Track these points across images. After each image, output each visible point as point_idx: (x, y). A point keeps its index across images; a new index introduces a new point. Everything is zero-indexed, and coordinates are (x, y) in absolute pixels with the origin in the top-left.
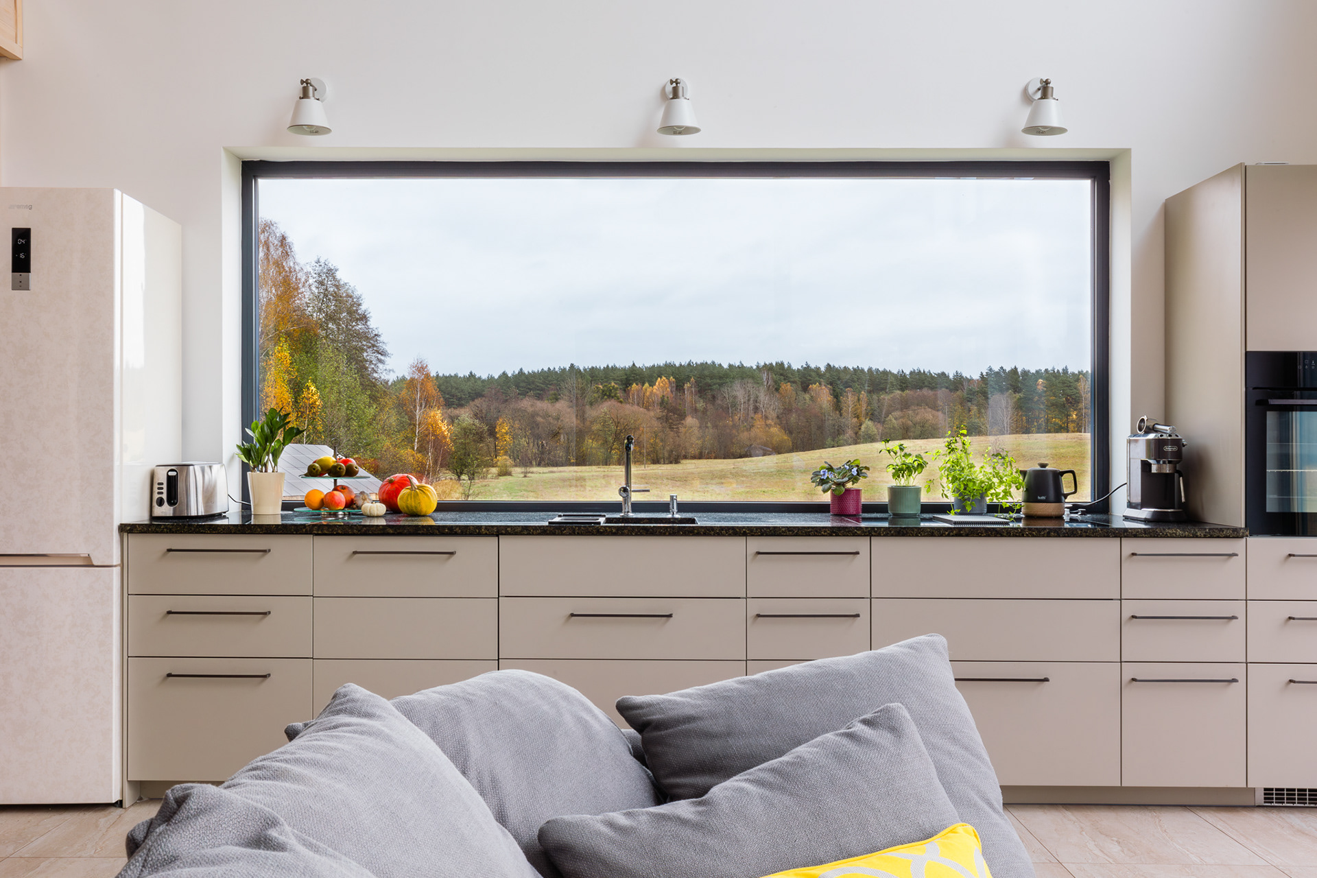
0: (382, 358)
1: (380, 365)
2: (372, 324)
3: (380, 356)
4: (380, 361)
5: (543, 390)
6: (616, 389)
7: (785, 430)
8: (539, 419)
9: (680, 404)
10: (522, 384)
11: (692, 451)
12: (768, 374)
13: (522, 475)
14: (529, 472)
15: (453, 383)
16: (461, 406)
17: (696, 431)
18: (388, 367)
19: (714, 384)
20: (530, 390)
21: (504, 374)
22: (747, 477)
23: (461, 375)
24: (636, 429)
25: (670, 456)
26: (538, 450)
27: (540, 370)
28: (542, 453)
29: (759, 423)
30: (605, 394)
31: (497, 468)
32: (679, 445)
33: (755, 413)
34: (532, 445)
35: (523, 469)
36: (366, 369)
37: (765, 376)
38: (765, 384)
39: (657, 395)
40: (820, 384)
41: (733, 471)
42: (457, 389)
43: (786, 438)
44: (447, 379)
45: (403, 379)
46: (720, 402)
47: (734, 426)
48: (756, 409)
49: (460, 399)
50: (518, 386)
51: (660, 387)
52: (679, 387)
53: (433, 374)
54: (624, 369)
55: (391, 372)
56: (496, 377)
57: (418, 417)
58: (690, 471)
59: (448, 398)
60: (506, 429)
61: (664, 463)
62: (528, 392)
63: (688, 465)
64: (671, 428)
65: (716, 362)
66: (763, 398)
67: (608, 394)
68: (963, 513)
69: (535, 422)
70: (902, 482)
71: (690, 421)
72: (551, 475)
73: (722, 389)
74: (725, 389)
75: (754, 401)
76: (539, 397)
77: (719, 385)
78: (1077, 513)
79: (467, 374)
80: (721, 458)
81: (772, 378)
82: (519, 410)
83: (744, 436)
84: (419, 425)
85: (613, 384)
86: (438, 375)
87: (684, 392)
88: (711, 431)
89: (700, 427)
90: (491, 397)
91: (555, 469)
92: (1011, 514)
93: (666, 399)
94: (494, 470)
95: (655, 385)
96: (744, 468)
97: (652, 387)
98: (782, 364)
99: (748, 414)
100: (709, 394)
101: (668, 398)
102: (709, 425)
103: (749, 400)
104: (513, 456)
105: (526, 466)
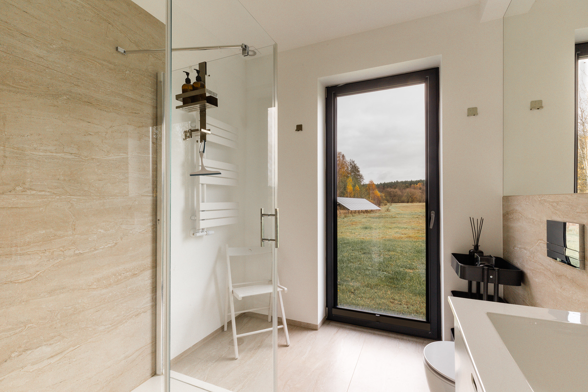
2: (361, 173)
3: (363, 179)
6: (408, 186)
8: (392, 193)
18: (364, 182)
24: (415, 195)
39: (418, 187)
57: (371, 193)
76: (391, 188)
93: (421, 188)
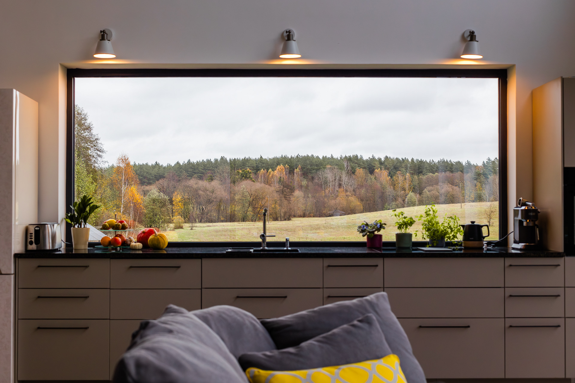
0: (100, 154)
1: (99, 159)
3: (99, 153)
4: (99, 156)
5: (203, 173)
6: (250, 173)
7: (358, 199)
8: (201, 192)
9: (291, 182)
10: (190, 170)
11: (299, 212)
12: (347, 163)
13: (190, 228)
14: (194, 227)
15: (145, 170)
16: (150, 184)
17: (302, 200)
18: (104, 160)
19: (314, 169)
20: (195, 173)
21: (178, 163)
22: (333, 228)
23: (150, 164)
24: (263, 198)
25: (284, 215)
26: (200, 212)
27: (201, 161)
28: (203, 214)
29: (342, 195)
30: (243, 176)
31: (174, 224)
32: (290, 209)
33: (339, 187)
34: (195, 209)
35: (190, 225)
36: (90, 160)
37: (345, 164)
38: (346, 169)
39: (277, 177)
40: (381, 169)
41: (325, 225)
42: (147, 173)
43: (359, 203)
44: (141, 167)
45: (112, 167)
46: (317, 181)
47: (325, 196)
48: (340, 185)
49: (149, 179)
50: (187, 171)
51: (279, 172)
52: (291, 171)
53: (132, 163)
54: (256, 160)
55: (106, 163)
56: (173, 165)
57: (123, 192)
58: (298, 225)
59: (142, 179)
60: (179, 198)
61: (281, 220)
62: (193, 175)
63: (296, 221)
64: (285, 198)
65: (314, 155)
66: (345, 178)
67: (245, 176)
68: (433, 246)
69: (197, 194)
70: (403, 231)
71: (297, 193)
72: (209, 228)
73: (318, 172)
74: (320, 173)
75: (338, 180)
76: (201, 178)
77: (316, 170)
78: (490, 246)
79: (154, 163)
80: (317, 217)
81: (351, 165)
82: (188, 187)
83: (332, 202)
84: (124, 197)
85: (248, 169)
86: (135, 164)
87: (294, 174)
88: (311, 199)
89: (304, 197)
90: (170, 178)
91: (211, 224)
92: (457, 247)
93: (282, 179)
94: (172, 225)
95: (276, 170)
96: (332, 223)
97: (274, 171)
98: (357, 156)
99: (334, 189)
100: (310, 176)
101: (283, 178)
102: (310, 195)
103: (335, 180)
104: (184, 217)
105: (192, 222)
